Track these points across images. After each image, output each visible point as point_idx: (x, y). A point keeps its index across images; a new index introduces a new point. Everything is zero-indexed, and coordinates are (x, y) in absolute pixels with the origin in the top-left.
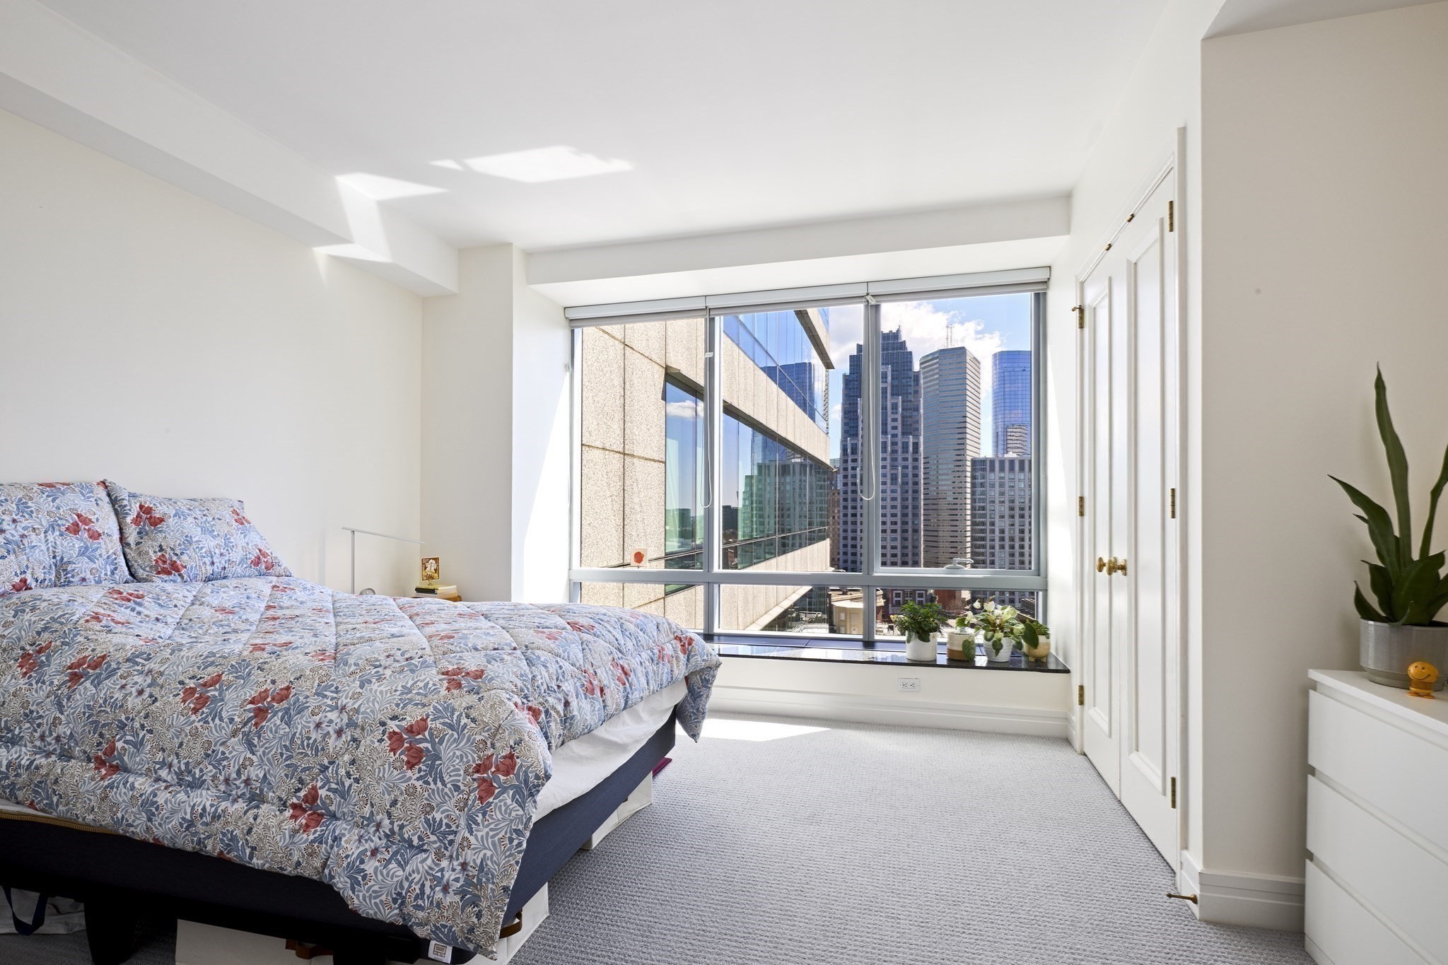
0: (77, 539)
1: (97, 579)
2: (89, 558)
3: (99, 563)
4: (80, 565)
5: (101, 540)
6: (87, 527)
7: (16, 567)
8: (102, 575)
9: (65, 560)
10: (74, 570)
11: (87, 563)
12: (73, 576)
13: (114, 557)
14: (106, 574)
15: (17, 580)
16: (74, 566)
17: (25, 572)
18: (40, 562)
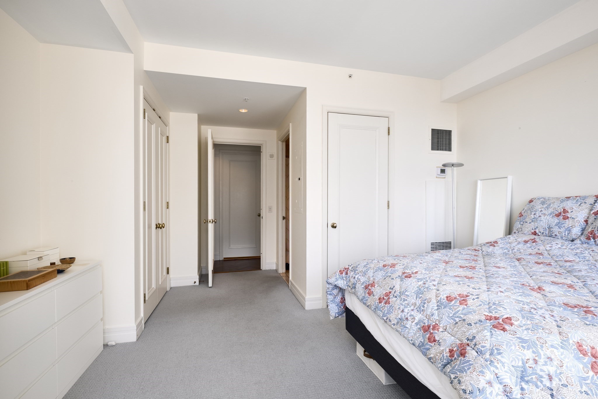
0: (557, 219)
1: (561, 236)
2: (559, 227)
3: (562, 230)
4: (555, 229)
5: (567, 220)
6: (564, 215)
7: (533, 227)
8: (563, 235)
9: (551, 226)
10: (553, 231)
11: (557, 229)
12: (552, 233)
13: (571, 228)
14: (565, 235)
15: (533, 231)
16: (553, 229)
17: (536, 229)
18: (542, 226)
